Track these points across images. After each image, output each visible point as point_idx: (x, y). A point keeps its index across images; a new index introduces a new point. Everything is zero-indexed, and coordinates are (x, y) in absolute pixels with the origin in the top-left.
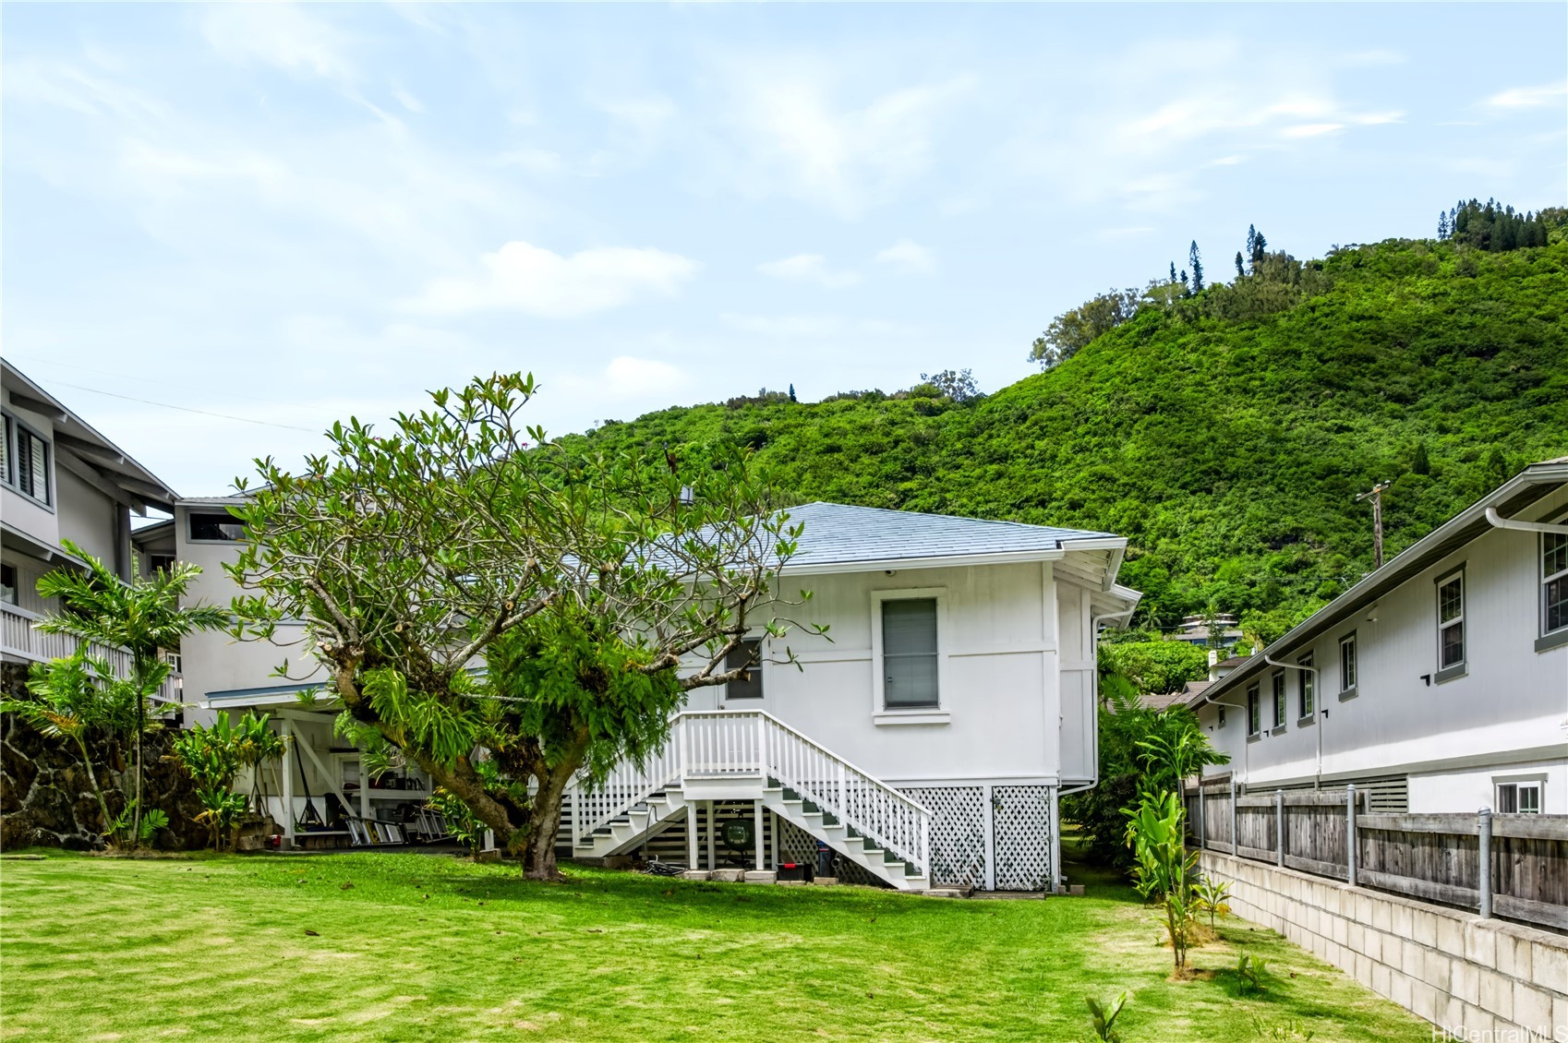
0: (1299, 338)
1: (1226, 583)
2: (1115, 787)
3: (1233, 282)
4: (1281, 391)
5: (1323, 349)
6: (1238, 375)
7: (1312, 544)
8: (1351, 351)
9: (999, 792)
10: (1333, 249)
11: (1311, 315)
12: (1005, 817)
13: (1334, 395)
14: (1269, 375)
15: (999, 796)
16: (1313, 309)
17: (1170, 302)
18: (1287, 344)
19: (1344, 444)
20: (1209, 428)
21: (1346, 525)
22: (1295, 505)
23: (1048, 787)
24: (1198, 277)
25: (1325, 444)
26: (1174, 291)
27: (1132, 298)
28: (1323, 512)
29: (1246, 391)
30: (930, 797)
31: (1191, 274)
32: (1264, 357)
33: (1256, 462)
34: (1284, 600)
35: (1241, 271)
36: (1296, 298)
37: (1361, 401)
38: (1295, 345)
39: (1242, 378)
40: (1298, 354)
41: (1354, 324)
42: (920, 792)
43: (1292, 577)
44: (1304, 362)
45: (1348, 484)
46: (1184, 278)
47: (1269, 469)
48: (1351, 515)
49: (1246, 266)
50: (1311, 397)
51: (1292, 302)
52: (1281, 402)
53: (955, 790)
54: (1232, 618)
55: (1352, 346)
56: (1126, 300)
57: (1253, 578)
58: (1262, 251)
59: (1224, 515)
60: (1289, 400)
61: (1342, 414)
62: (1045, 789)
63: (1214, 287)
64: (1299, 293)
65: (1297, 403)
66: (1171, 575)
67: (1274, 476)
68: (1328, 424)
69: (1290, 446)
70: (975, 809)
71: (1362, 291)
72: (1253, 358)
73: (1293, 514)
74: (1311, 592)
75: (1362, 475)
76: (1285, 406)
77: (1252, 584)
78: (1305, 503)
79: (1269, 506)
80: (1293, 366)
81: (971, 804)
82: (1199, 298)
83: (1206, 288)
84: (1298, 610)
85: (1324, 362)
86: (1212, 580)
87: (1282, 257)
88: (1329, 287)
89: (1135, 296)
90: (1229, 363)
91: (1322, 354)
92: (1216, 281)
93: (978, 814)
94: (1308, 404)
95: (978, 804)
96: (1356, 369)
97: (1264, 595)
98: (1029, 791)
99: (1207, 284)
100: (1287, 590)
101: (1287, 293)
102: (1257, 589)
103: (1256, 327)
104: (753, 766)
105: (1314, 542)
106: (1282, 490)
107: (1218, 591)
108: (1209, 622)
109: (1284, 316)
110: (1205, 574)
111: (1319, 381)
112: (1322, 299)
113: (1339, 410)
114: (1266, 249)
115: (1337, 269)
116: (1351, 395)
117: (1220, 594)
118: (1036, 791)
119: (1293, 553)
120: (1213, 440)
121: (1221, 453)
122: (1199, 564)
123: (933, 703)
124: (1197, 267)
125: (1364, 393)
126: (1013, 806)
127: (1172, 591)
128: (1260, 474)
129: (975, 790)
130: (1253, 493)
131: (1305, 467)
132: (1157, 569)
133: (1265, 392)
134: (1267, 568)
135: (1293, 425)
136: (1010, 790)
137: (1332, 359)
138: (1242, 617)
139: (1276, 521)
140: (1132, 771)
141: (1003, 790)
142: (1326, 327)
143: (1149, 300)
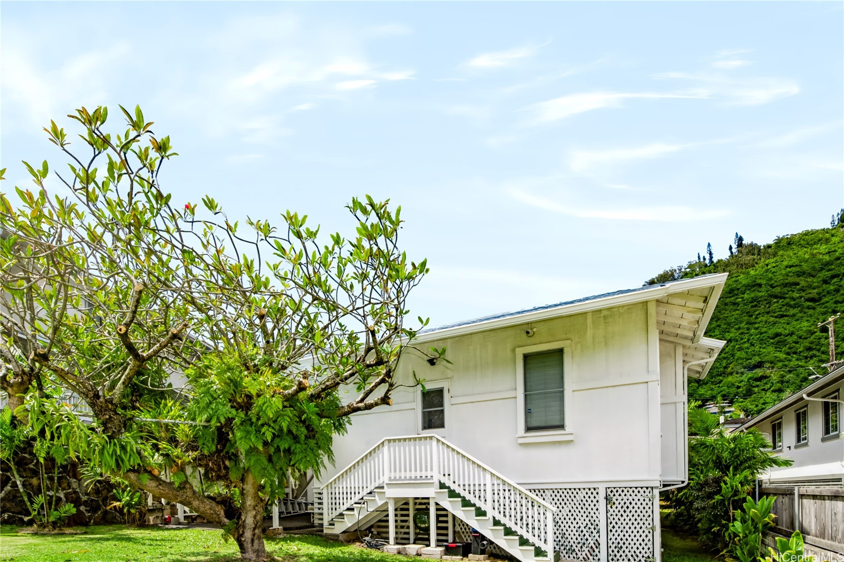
0: (760, 278)
1: (726, 388)
2: (701, 486)
3: (728, 258)
4: (752, 302)
5: (773, 282)
6: (731, 297)
7: (768, 368)
8: (787, 281)
9: (612, 492)
10: (777, 238)
11: (766, 268)
12: (616, 511)
13: (778, 301)
14: (746, 296)
15: (612, 495)
16: (767, 265)
17: (698, 270)
18: (755, 281)
19: (784, 323)
20: (717, 321)
21: (786, 358)
22: (760, 351)
23: (652, 488)
24: (711, 258)
25: (775, 323)
26: (700, 265)
27: (680, 270)
28: (774, 353)
29: (734, 304)
30: (558, 495)
31: (707, 257)
32: (743, 289)
33: (740, 334)
34: (754, 394)
35: (732, 253)
36: (759, 262)
37: (792, 303)
38: (759, 281)
39: (733, 298)
40: (760, 285)
41: (788, 269)
42: (551, 491)
43: (758, 383)
44: (763, 288)
45: (786, 340)
46: (704, 259)
47: (746, 336)
48: (788, 354)
49: (734, 250)
50: (767, 304)
51: (757, 263)
52: (752, 307)
53: (577, 490)
54: (728, 403)
55: (787, 279)
56: (678, 271)
57: (739, 385)
58: (742, 243)
59: (724, 358)
60: (756, 306)
61: (783, 309)
62: (650, 489)
63: (719, 261)
64: (760, 259)
65: (760, 307)
66: (699, 386)
67: (749, 340)
68: (776, 314)
69: (756, 326)
70: (592, 505)
71: (792, 255)
72: (738, 289)
73: (759, 355)
74: (768, 389)
75: (793, 336)
76: (754, 308)
77: (739, 387)
78: (764, 350)
79: (747, 353)
80: (758, 291)
81: (589, 501)
82: (712, 267)
83: (715, 262)
84: (761, 398)
85: (773, 287)
86: (719, 387)
87: (752, 245)
88: (775, 255)
89: (681, 269)
90: (726, 293)
91: (772, 284)
92: (720, 259)
93: (595, 509)
94: (765, 307)
95: (595, 501)
96: (790, 289)
97: (744, 392)
98: (636, 491)
99: (715, 260)
100: (756, 389)
101: (754, 259)
102: (741, 389)
103: (739, 276)
104: (429, 474)
105: (769, 367)
106: (753, 345)
107: (722, 391)
108: (718, 405)
109: (753, 270)
110: (716, 384)
111: (771, 296)
112: (772, 260)
113: (781, 308)
114: (743, 242)
115: (779, 247)
116: (787, 300)
117: (723, 393)
118: (642, 491)
119: (759, 372)
120: (719, 326)
121: (723, 332)
122: (712, 380)
123: (561, 427)
124: (711, 254)
125: (793, 299)
126: (622, 503)
127: (700, 393)
128: (742, 339)
129: (592, 490)
130: (739, 348)
131: (764, 334)
132: (693, 384)
133: (744, 304)
134: (746, 380)
135: (758, 316)
136: (620, 491)
137: (777, 286)
138: (734, 402)
139: (751, 359)
140: (717, 473)
141: (615, 491)
142: (774, 272)
143: (688, 270)
